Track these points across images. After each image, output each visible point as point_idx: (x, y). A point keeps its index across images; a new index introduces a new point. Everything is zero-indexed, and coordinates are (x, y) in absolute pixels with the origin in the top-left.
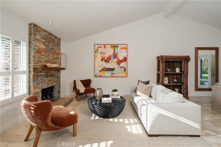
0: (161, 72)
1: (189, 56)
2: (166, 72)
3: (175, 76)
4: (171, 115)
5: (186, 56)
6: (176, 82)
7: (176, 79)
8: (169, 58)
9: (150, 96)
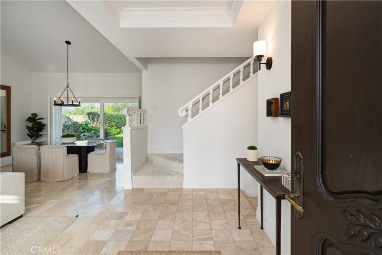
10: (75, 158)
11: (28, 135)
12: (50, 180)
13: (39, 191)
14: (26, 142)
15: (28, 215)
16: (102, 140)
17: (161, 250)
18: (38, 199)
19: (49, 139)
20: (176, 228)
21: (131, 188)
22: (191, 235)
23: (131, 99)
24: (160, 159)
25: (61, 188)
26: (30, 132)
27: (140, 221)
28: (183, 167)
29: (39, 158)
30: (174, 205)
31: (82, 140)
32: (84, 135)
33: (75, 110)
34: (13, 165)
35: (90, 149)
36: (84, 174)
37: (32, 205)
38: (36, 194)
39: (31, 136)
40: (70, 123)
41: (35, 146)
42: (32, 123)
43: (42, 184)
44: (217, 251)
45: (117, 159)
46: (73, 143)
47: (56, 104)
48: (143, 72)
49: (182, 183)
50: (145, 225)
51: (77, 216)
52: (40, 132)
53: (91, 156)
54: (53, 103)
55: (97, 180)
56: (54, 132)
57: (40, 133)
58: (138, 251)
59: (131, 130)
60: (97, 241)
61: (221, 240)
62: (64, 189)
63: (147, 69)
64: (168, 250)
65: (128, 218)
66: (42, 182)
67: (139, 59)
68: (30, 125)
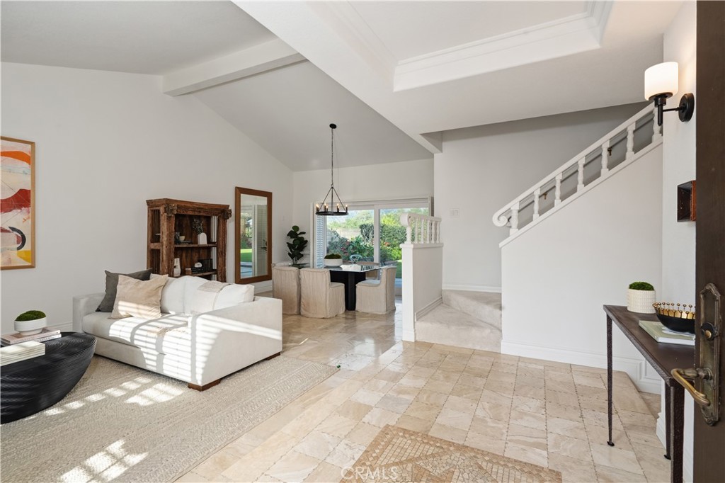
0: (164, 243)
1: (228, 206)
2: (176, 243)
3: (194, 254)
4: (239, 326)
5: (223, 206)
6: (199, 268)
7: (199, 261)
8: (186, 208)
9: (163, 312)
10: (340, 287)
11: (289, 254)
12: (310, 315)
13: (300, 327)
14: (286, 263)
15: (285, 353)
16: (377, 264)
17: (451, 441)
18: (297, 337)
19: (311, 261)
20: (480, 413)
21: (413, 341)
22: (504, 431)
23: (420, 200)
24: (461, 300)
25: (322, 326)
26: (291, 251)
27: (421, 390)
28: (501, 315)
29: (299, 285)
30: (481, 376)
31: (351, 263)
32: (354, 257)
33: (344, 221)
34: (273, 291)
35: (360, 277)
36: (351, 312)
37: (291, 343)
38: (293, 330)
39: (292, 256)
40: (338, 240)
41: (295, 269)
42: (293, 239)
43: (303, 319)
44: (554, 471)
45: (396, 295)
46: (338, 267)
47: (319, 213)
48: (436, 155)
49: (498, 344)
50: (429, 397)
51: (339, 367)
52: (302, 250)
53: (360, 287)
54: (315, 211)
55: (367, 322)
56: (316, 251)
57: (302, 253)
58: (414, 432)
59: (414, 249)
60: (360, 404)
61: (564, 454)
62: (326, 328)
63: (441, 151)
64: (461, 443)
65: (405, 382)
66: (302, 316)
67: (427, 135)
68: (291, 241)
